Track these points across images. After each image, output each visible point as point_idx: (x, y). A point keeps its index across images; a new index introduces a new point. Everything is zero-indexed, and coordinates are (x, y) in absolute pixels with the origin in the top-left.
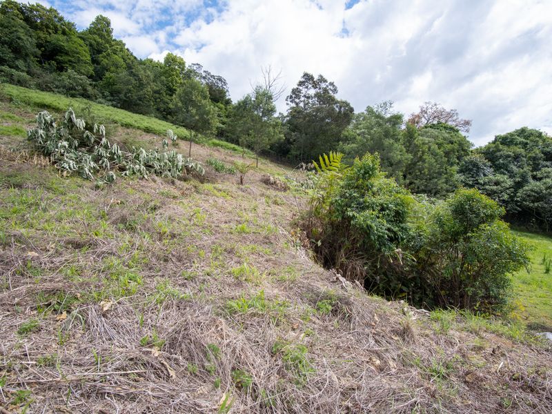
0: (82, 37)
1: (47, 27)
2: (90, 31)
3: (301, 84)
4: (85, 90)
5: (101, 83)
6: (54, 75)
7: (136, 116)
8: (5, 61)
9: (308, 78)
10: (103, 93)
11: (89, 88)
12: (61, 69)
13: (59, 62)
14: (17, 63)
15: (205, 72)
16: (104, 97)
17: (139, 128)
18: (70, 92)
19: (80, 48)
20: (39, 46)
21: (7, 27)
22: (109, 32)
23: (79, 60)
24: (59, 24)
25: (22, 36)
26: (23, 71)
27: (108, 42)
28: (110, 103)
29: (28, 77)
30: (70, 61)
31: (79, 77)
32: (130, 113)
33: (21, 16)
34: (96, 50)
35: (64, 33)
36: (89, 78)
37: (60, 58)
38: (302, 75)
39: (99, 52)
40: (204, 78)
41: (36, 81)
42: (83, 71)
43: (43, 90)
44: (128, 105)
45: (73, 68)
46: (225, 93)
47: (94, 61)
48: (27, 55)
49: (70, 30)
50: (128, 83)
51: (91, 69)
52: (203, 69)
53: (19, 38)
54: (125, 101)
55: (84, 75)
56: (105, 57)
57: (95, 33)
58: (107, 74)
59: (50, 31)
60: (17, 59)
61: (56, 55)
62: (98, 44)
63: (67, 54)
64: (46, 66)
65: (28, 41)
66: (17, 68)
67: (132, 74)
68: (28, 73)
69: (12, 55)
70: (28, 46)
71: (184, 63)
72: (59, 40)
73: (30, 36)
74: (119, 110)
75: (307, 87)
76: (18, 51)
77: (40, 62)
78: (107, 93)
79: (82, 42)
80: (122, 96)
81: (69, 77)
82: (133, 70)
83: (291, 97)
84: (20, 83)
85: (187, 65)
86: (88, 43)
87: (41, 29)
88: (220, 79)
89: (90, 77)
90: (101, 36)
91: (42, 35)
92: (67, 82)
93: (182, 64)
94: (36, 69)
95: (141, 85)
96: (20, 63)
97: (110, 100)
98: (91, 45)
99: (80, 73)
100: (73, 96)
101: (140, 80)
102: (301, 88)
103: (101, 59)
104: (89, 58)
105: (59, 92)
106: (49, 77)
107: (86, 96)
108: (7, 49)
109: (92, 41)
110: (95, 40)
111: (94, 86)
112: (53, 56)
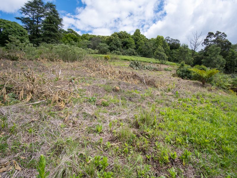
1: (124, 37)
2: (134, 35)
3: (208, 37)
4: (133, 53)
5: (138, 50)
6: (126, 50)
7: (148, 59)
8: (115, 49)
9: (211, 34)
10: (138, 53)
11: (135, 52)
12: (127, 48)
13: (127, 46)
15: (171, 39)
16: (139, 54)
17: (148, 62)
18: (130, 54)
19: (132, 41)
20: (122, 43)
22: (139, 34)
23: (132, 44)
24: (126, 35)
26: (119, 51)
27: (139, 37)
28: (140, 56)
29: (120, 52)
30: (129, 45)
32: (146, 58)
34: (136, 40)
35: (128, 37)
37: (127, 45)
38: (208, 33)
39: (137, 40)
40: (171, 41)
41: (122, 53)
44: (145, 55)
45: (130, 47)
46: (179, 45)
47: (136, 44)
48: (120, 46)
49: (129, 36)
50: (145, 49)
51: (135, 46)
52: (170, 38)
53: (118, 42)
54: (144, 54)
56: (138, 42)
58: (139, 47)
60: (117, 48)
61: (126, 44)
63: (129, 43)
64: (124, 48)
65: (120, 43)
66: (118, 50)
67: (146, 46)
68: (120, 51)
69: (117, 47)
70: (120, 44)
71: (163, 38)
72: (127, 40)
73: (120, 41)
74: (143, 58)
75: (211, 38)
76: (118, 46)
77: (122, 47)
78: (139, 53)
79: (132, 39)
80: (143, 53)
81: (129, 50)
82: (146, 44)
83: (204, 43)
84: (119, 54)
85: (164, 38)
87: (122, 38)
88: (177, 40)
89: (135, 49)
90: (137, 35)
91: (122, 39)
92: (129, 52)
93: (162, 38)
94: (122, 50)
95: (149, 48)
96: (118, 49)
97: (140, 55)
98: (135, 39)
99: (132, 48)
100: (131, 55)
101: (148, 47)
102: (208, 38)
103: (137, 43)
104: (134, 43)
105: (127, 55)
106: (124, 51)
107: (134, 55)
108: (116, 46)
109: (135, 38)
110: (136, 37)
111: (136, 51)
112: (125, 45)
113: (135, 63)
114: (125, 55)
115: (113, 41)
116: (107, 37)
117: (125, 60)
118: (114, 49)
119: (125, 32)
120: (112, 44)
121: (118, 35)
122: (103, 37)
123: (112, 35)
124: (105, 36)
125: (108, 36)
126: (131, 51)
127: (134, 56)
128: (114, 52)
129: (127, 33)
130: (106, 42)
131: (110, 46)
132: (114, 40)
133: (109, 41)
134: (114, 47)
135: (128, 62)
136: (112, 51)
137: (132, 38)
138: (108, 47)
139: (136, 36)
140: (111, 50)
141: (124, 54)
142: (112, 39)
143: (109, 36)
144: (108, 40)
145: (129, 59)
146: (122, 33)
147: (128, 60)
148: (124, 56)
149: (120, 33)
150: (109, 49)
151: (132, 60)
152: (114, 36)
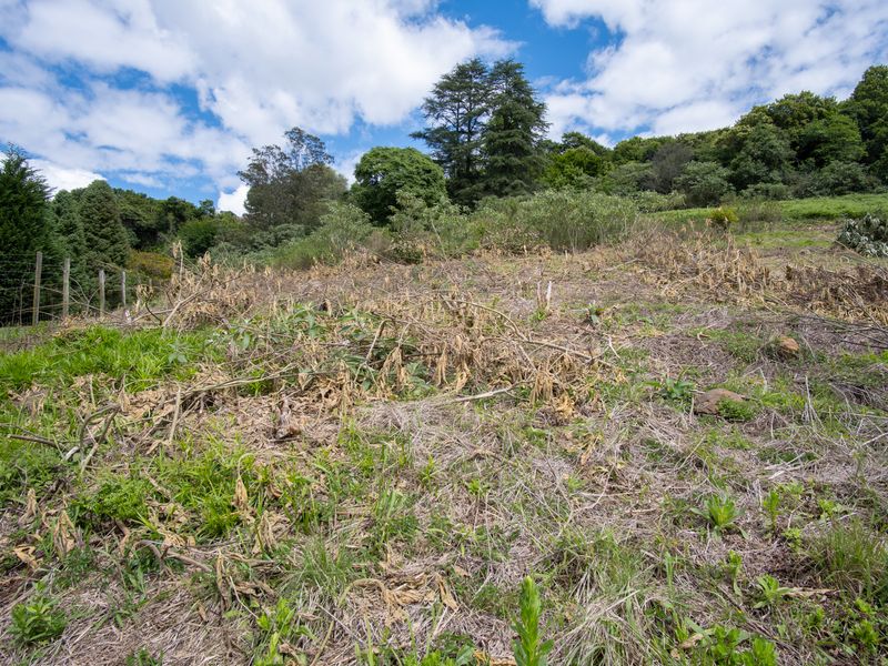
0: (846, 109)
1: (800, 118)
2: (856, 97)
4: (855, 180)
5: (878, 163)
6: (812, 175)
8: (759, 177)
10: (882, 178)
11: (863, 178)
12: (820, 163)
13: (817, 156)
14: (771, 175)
18: (836, 189)
19: (844, 127)
20: (793, 145)
21: (758, 140)
23: (844, 143)
24: (813, 108)
25: (775, 143)
26: (778, 182)
29: (784, 187)
30: (831, 150)
31: (846, 166)
33: (770, 120)
34: (868, 119)
35: (821, 116)
36: (860, 162)
37: (819, 151)
39: (873, 119)
41: (793, 188)
42: (850, 156)
43: (802, 198)
45: (837, 157)
47: (866, 136)
48: (781, 162)
49: (828, 109)
51: (862, 150)
53: (772, 147)
55: (853, 161)
56: (882, 125)
57: (864, 97)
59: (804, 121)
60: (770, 170)
61: (814, 148)
62: (870, 109)
63: (827, 141)
64: (803, 166)
65: (780, 145)
66: (772, 181)
68: (784, 182)
69: (765, 169)
70: (782, 151)
72: (816, 129)
73: (783, 139)
76: (770, 161)
77: (795, 165)
79: (846, 118)
81: (832, 171)
84: (778, 196)
86: (855, 115)
87: (793, 124)
89: (862, 160)
90: (874, 97)
91: (794, 131)
92: (831, 179)
94: (792, 174)
96: (775, 174)
98: (860, 116)
99: (845, 160)
100: (840, 194)
103: (874, 131)
104: (858, 135)
105: (821, 194)
106: (805, 180)
107: (857, 187)
108: (760, 164)
109: (862, 110)
110: (865, 107)
111: (868, 173)
112: (810, 152)
113: (868, 224)
114: (812, 195)
115: (750, 144)
116: (720, 132)
117: (813, 216)
118: (755, 179)
119: (803, 95)
120: (742, 159)
121: (770, 113)
122: (701, 136)
123: (743, 122)
124: (709, 133)
125: (722, 127)
126: (843, 173)
127: (857, 195)
128: (756, 190)
129: (817, 99)
130: (714, 154)
131: (736, 167)
132: (754, 140)
133: (729, 148)
134: (751, 167)
135: (828, 225)
136: (746, 188)
137: (844, 113)
138: (726, 172)
139: (869, 102)
140: (739, 183)
141: (800, 195)
142: (745, 138)
143: (726, 129)
144: (725, 146)
145: (832, 211)
146: (792, 102)
147: (829, 217)
148: (806, 201)
149: (780, 107)
150: (730, 179)
151: (850, 215)
152: (753, 123)
